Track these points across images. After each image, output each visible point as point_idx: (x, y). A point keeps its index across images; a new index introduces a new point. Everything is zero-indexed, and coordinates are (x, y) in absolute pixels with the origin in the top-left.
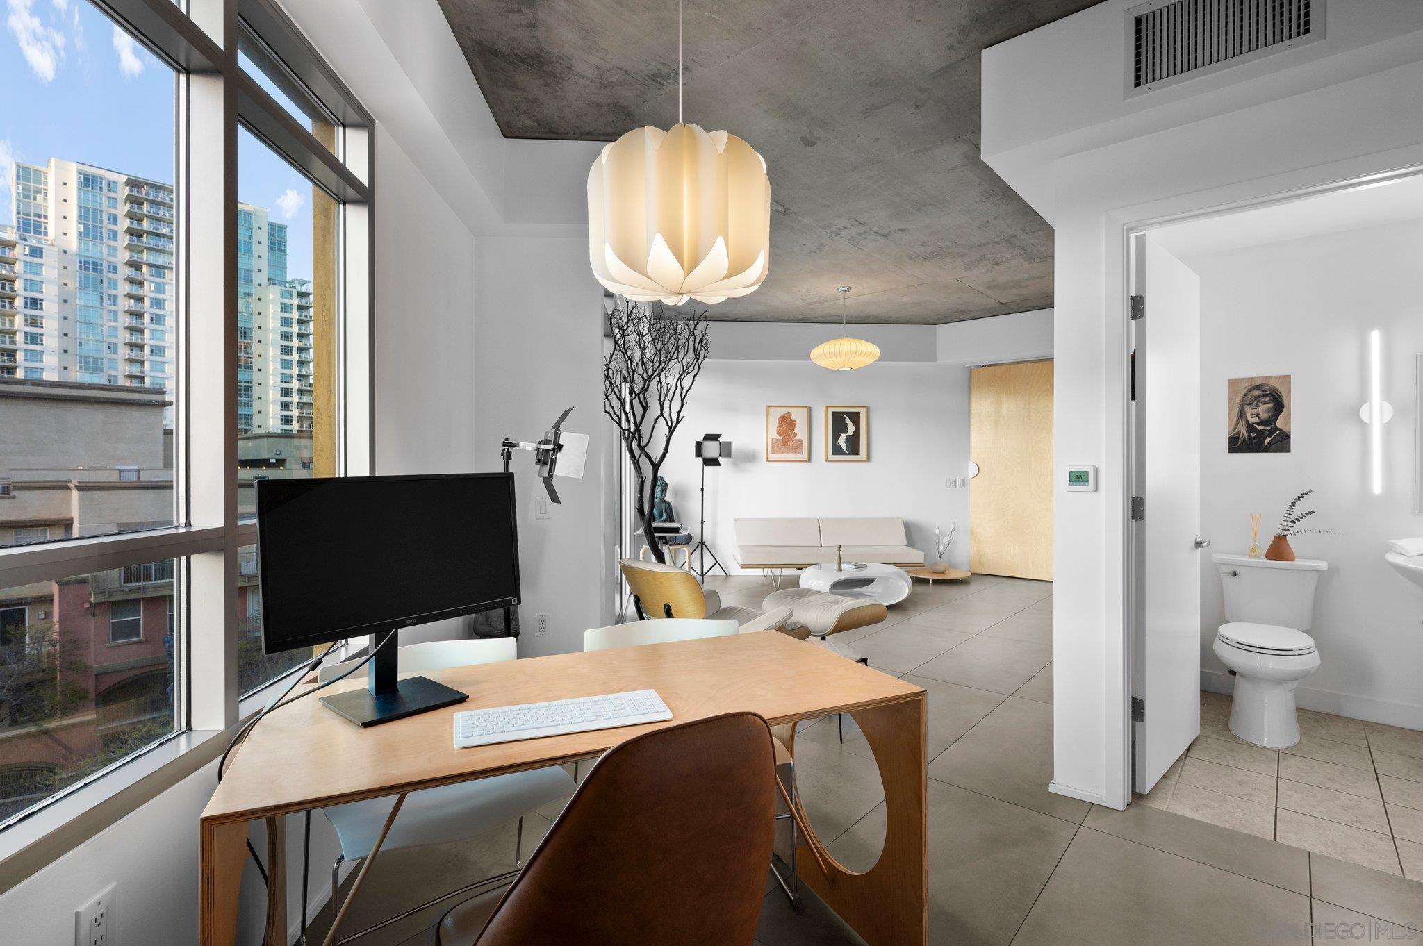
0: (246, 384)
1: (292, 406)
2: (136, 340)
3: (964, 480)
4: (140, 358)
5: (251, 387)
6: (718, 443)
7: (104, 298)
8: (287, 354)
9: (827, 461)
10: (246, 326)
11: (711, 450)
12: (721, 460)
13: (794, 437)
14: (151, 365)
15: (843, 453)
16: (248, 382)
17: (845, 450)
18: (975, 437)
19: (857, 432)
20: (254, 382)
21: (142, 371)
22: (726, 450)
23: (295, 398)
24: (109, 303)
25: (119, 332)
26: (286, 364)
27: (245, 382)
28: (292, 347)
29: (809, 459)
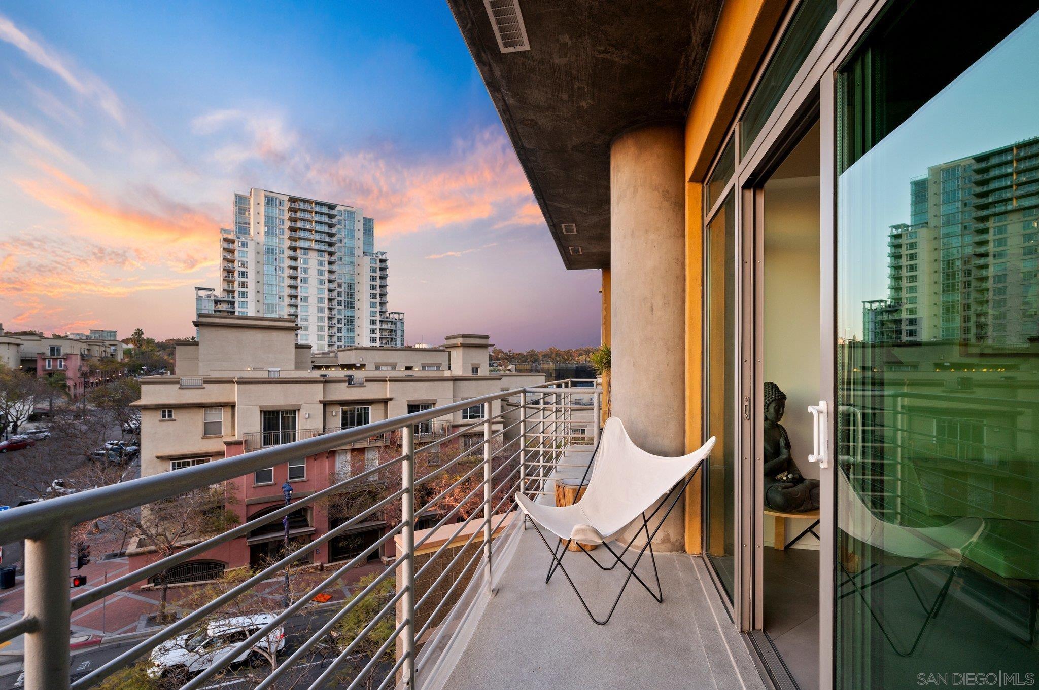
1: (376, 331)
2: (294, 293)
4: (295, 304)
7: (277, 269)
10: (351, 282)
14: (301, 308)
20: (355, 317)
23: (378, 326)
24: (280, 272)
25: (285, 289)
26: (373, 305)
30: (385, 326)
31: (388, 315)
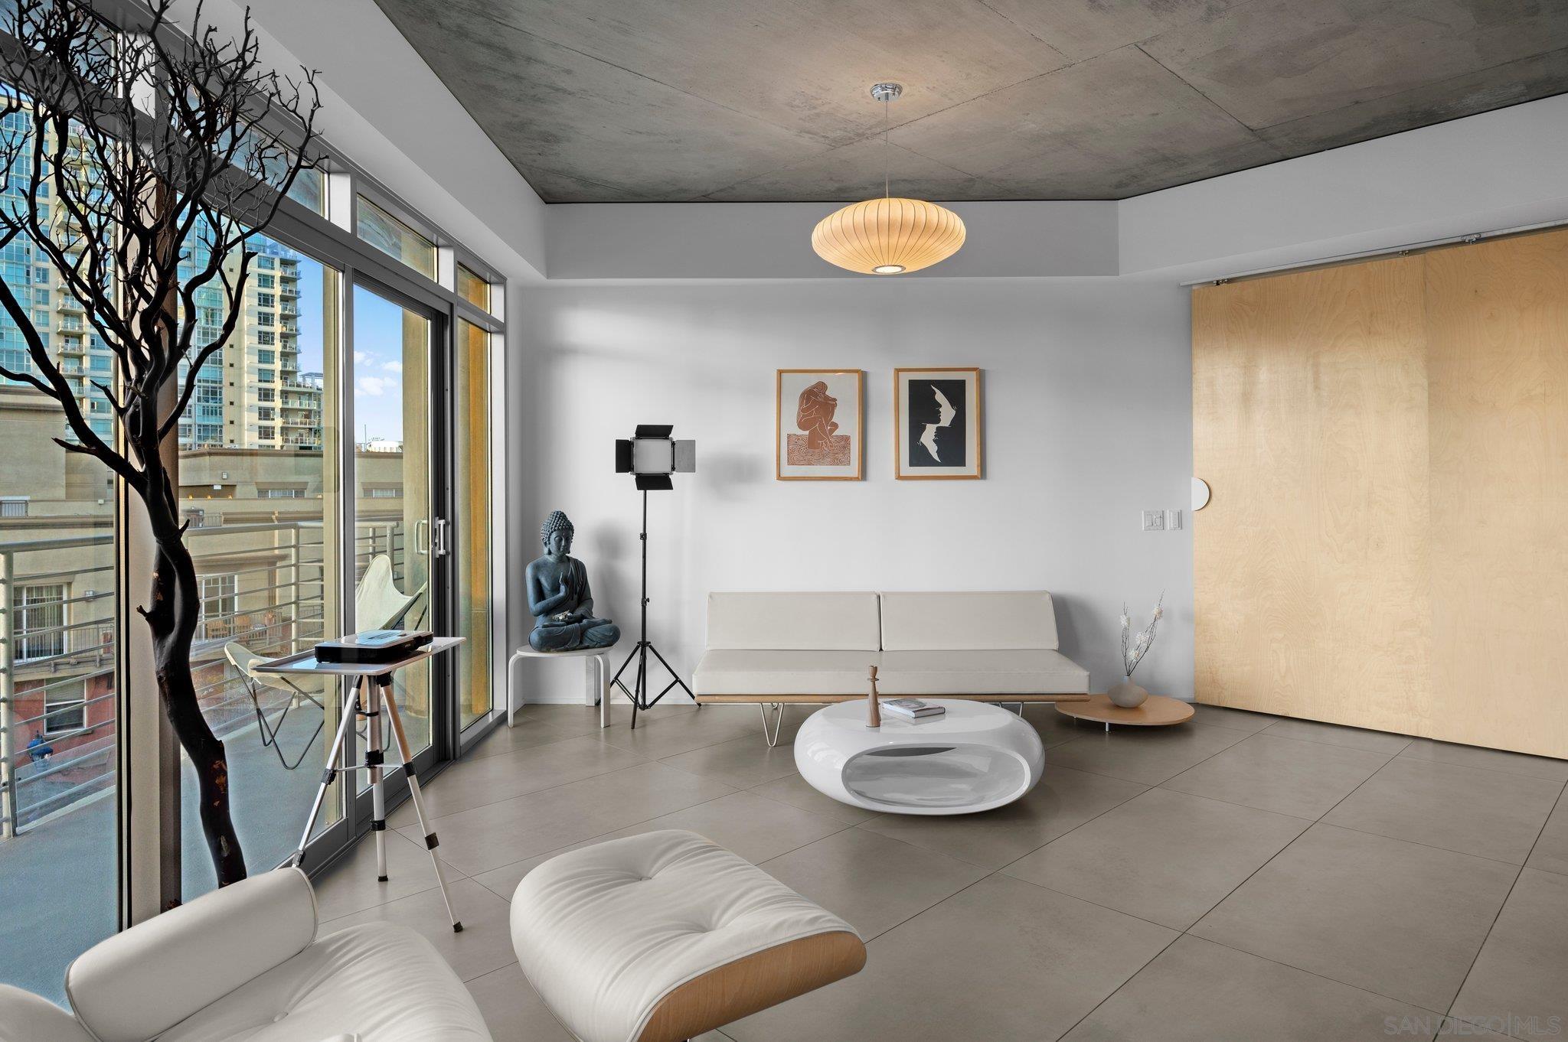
0: (214, 385)
1: (274, 414)
2: (73, 328)
3: (1180, 515)
4: (77, 352)
5: (220, 388)
6: (667, 444)
7: (31, 273)
8: (266, 342)
9: (899, 477)
10: (214, 307)
11: (653, 457)
12: (675, 478)
13: (832, 431)
14: (92, 361)
15: (931, 462)
16: (216, 382)
17: (936, 457)
18: (1202, 428)
19: (960, 420)
20: (223, 383)
21: (80, 369)
22: (683, 455)
23: (277, 403)
24: (38, 280)
25: (50, 318)
26: (265, 357)
27: (212, 382)
28: (273, 333)
29: (863, 475)
30: (294, 403)
31: (300, 380)
